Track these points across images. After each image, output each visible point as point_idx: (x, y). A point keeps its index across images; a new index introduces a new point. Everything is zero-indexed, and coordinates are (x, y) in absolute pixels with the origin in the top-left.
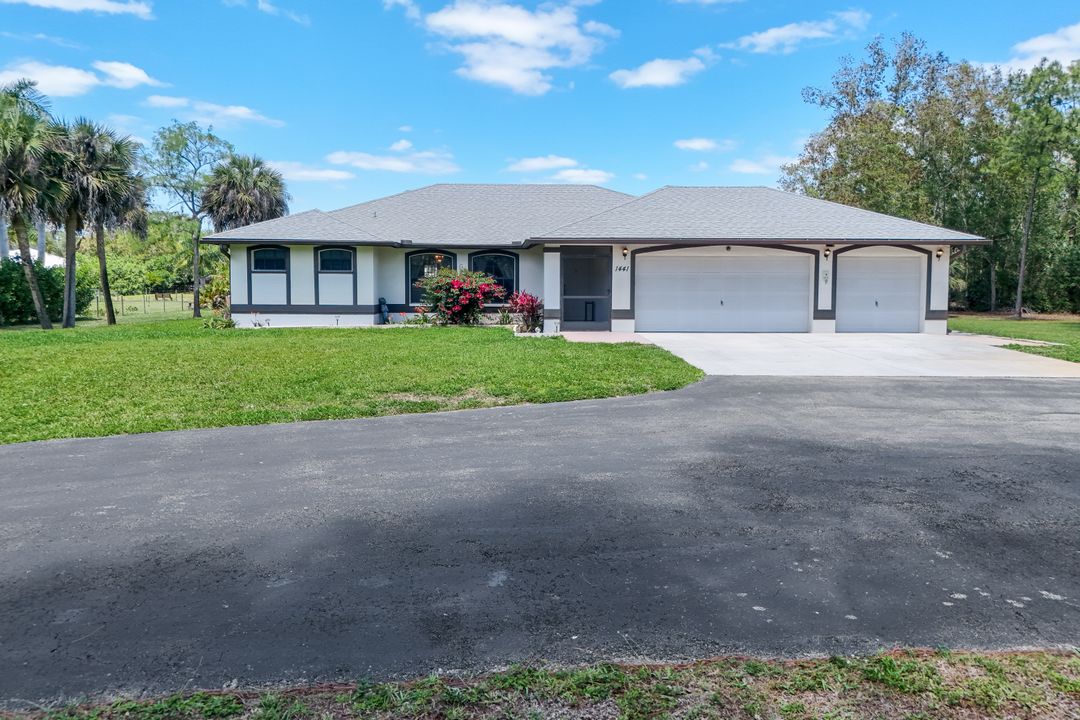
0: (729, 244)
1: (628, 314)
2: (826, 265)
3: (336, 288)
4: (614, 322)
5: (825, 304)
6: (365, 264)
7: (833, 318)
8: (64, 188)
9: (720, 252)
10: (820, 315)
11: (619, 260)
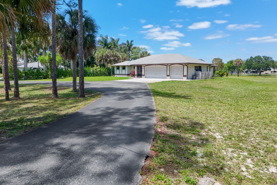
0: (156, 64)
1: (144, 75)
2: (168, 68)
3: (124, 72)
4: (142, 76)
5: (168, 74)
6: (126, 68)
7: (169, 76)
8: (108, 59)
9: (154, 66)
10: (168, 76)
11: (143, 68)
